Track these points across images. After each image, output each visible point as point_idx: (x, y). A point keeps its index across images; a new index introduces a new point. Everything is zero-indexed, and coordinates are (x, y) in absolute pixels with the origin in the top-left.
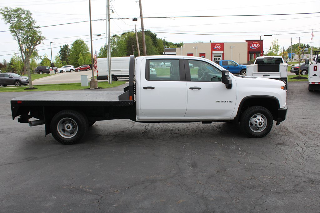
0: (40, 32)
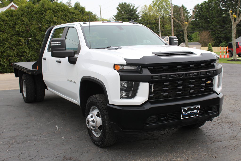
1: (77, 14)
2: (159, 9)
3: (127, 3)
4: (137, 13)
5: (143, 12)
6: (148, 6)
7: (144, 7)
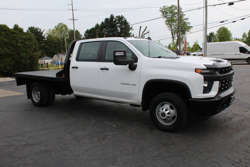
0: (189, 23)
1: (17, 34)
2: (60, 32)
3: (35, 27)
4: (43, 35)
5: (48, 34)
6: (52, 30)
7: (48, 31)
